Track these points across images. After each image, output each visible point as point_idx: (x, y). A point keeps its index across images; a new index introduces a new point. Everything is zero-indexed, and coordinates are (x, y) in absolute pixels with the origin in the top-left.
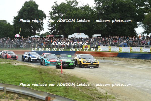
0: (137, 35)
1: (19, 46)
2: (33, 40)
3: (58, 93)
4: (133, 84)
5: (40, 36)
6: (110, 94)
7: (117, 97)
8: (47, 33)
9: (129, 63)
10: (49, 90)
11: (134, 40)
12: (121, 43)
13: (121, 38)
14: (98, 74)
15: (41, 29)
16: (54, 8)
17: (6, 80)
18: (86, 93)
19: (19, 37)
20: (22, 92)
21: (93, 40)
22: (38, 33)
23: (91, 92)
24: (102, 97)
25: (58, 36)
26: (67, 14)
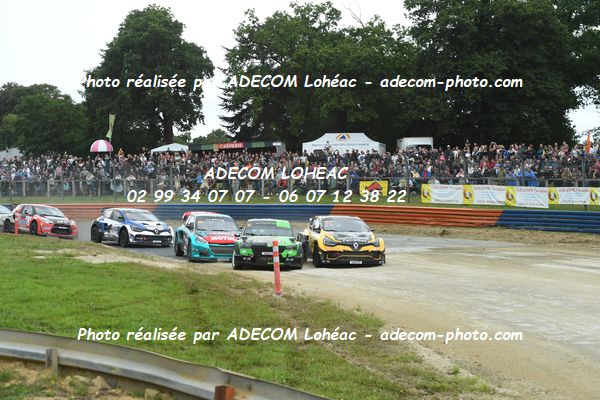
0: (576, 137)
1: (108, 185)
2: (163, 162)
3: (265, 372)
4: (564, 334)
5: (190, 145)
6: (471, 375)
7: (499, 387)
8: (218, 133)
9: (547, 251)
10: (227, 358)
11: (564, 158)
12: (511, 169)
13: (514, 150)
14: (422, 296)
15: (196, 117)
16: (246, 36)
17: (59, 322)
18: (373, 370)
19: (107, 153)
20: (123, 370)
21: (400, 160)
22: (180, 133)
23: (397, 366)
24: (438, 385)
25: (262, 145)
26: (295, 57)
